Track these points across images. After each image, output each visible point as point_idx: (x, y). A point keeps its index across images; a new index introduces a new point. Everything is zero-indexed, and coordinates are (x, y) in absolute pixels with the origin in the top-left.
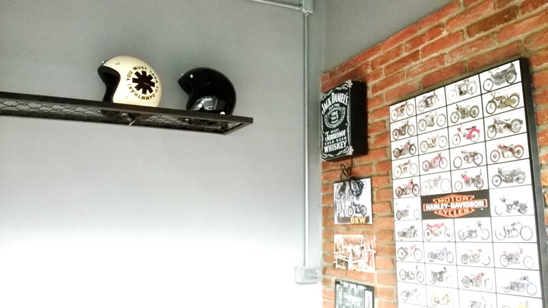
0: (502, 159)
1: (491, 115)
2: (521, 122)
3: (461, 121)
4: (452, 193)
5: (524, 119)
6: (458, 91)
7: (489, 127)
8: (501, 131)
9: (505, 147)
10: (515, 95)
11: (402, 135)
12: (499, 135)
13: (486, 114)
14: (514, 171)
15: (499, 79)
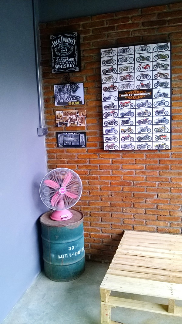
0: (159, 78)
1: (156, 61)
2: (168, 65)
3: (141, 61)
4: (135, 90)
5: (170, 64)
6: (141, 49)
7: (154, 65)
8: (159, 68)
9: (161, 73)
10: (167, 55)
11: (108, 64)
12: (158, 69)
13: (153, 60)
14: (164, 82)
15: (161, 48)
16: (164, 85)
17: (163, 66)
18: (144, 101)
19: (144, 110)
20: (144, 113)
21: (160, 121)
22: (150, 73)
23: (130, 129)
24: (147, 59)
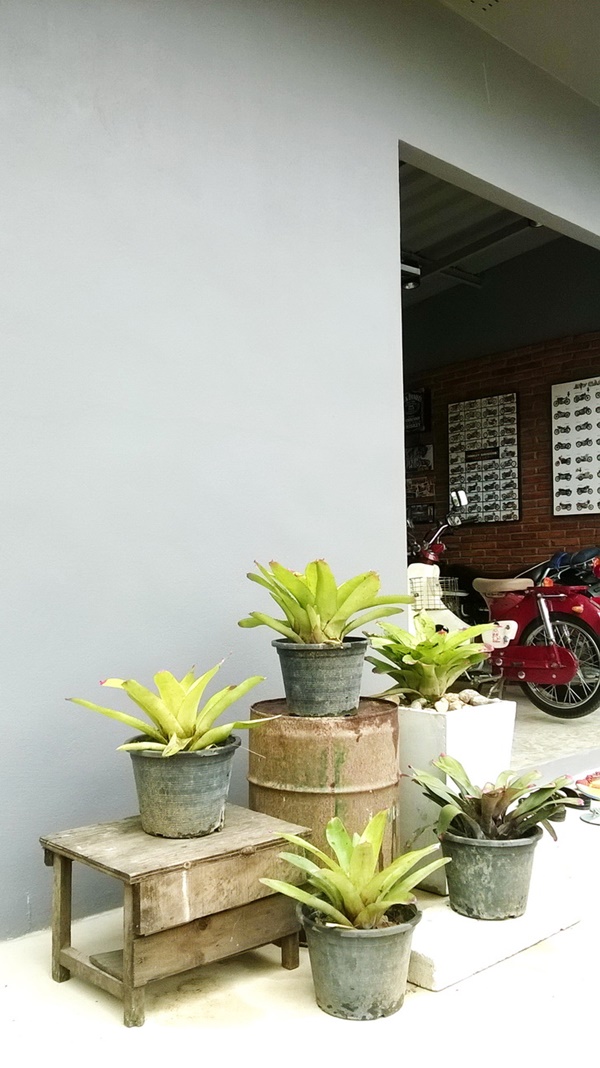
0: (506, 434)
1: (502, 415)
2: (515, 419)
3: (488, 416)
4: (482, 449)
5: (516, 417)
6: (487, 402)
7: (501, 420)
8: (506, 422)
9: (507, 429)
10: (513, 407)
11: (455, 420)
12: (505, 424)
13: (500, 414)
14: (510, 439)
15: (507, 399)
16: (510, 442)
17: (509, 421)
18: (491, 461)
19: (491, 472)
20: (491, 477)
21: (508, 486)
22: (496, 429)
23: (477, 497)
24: (494, 413)
